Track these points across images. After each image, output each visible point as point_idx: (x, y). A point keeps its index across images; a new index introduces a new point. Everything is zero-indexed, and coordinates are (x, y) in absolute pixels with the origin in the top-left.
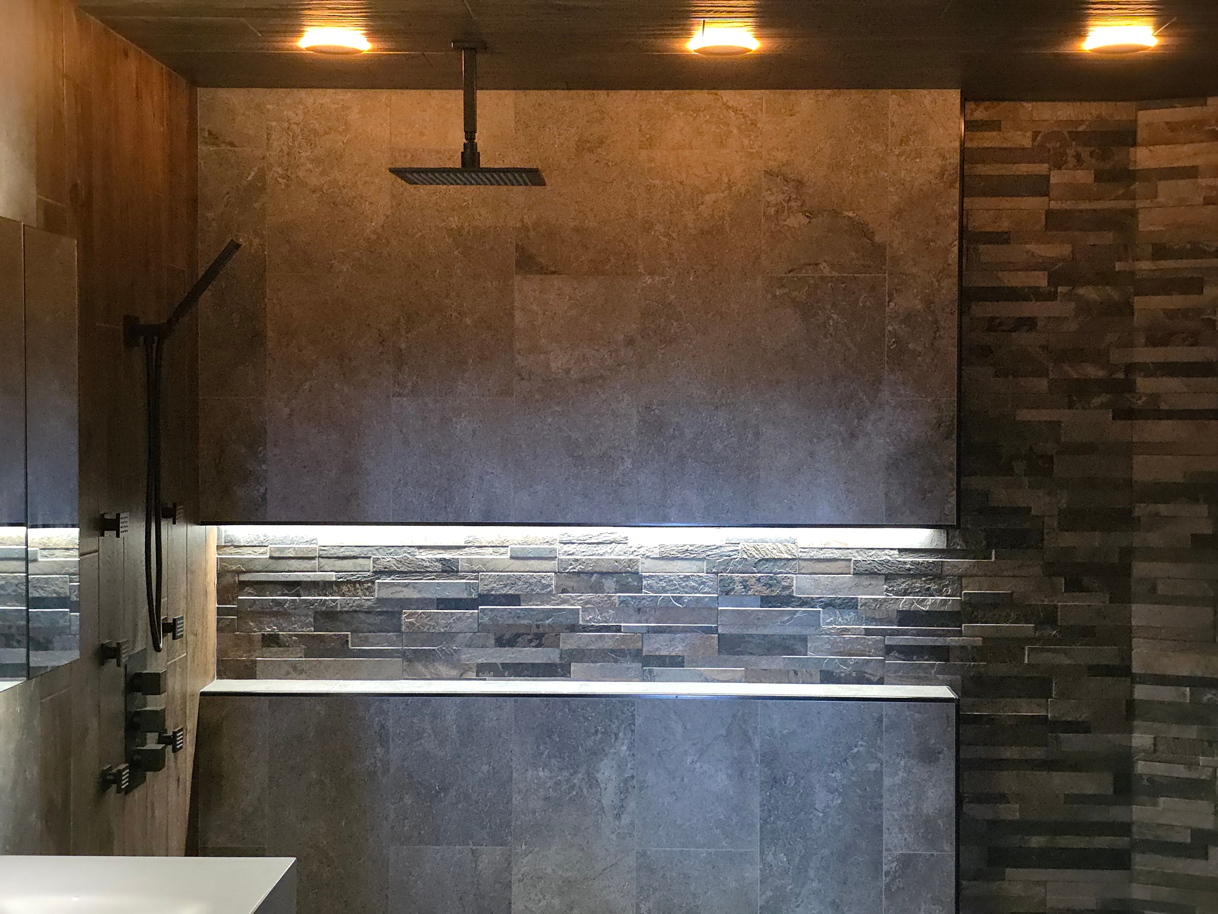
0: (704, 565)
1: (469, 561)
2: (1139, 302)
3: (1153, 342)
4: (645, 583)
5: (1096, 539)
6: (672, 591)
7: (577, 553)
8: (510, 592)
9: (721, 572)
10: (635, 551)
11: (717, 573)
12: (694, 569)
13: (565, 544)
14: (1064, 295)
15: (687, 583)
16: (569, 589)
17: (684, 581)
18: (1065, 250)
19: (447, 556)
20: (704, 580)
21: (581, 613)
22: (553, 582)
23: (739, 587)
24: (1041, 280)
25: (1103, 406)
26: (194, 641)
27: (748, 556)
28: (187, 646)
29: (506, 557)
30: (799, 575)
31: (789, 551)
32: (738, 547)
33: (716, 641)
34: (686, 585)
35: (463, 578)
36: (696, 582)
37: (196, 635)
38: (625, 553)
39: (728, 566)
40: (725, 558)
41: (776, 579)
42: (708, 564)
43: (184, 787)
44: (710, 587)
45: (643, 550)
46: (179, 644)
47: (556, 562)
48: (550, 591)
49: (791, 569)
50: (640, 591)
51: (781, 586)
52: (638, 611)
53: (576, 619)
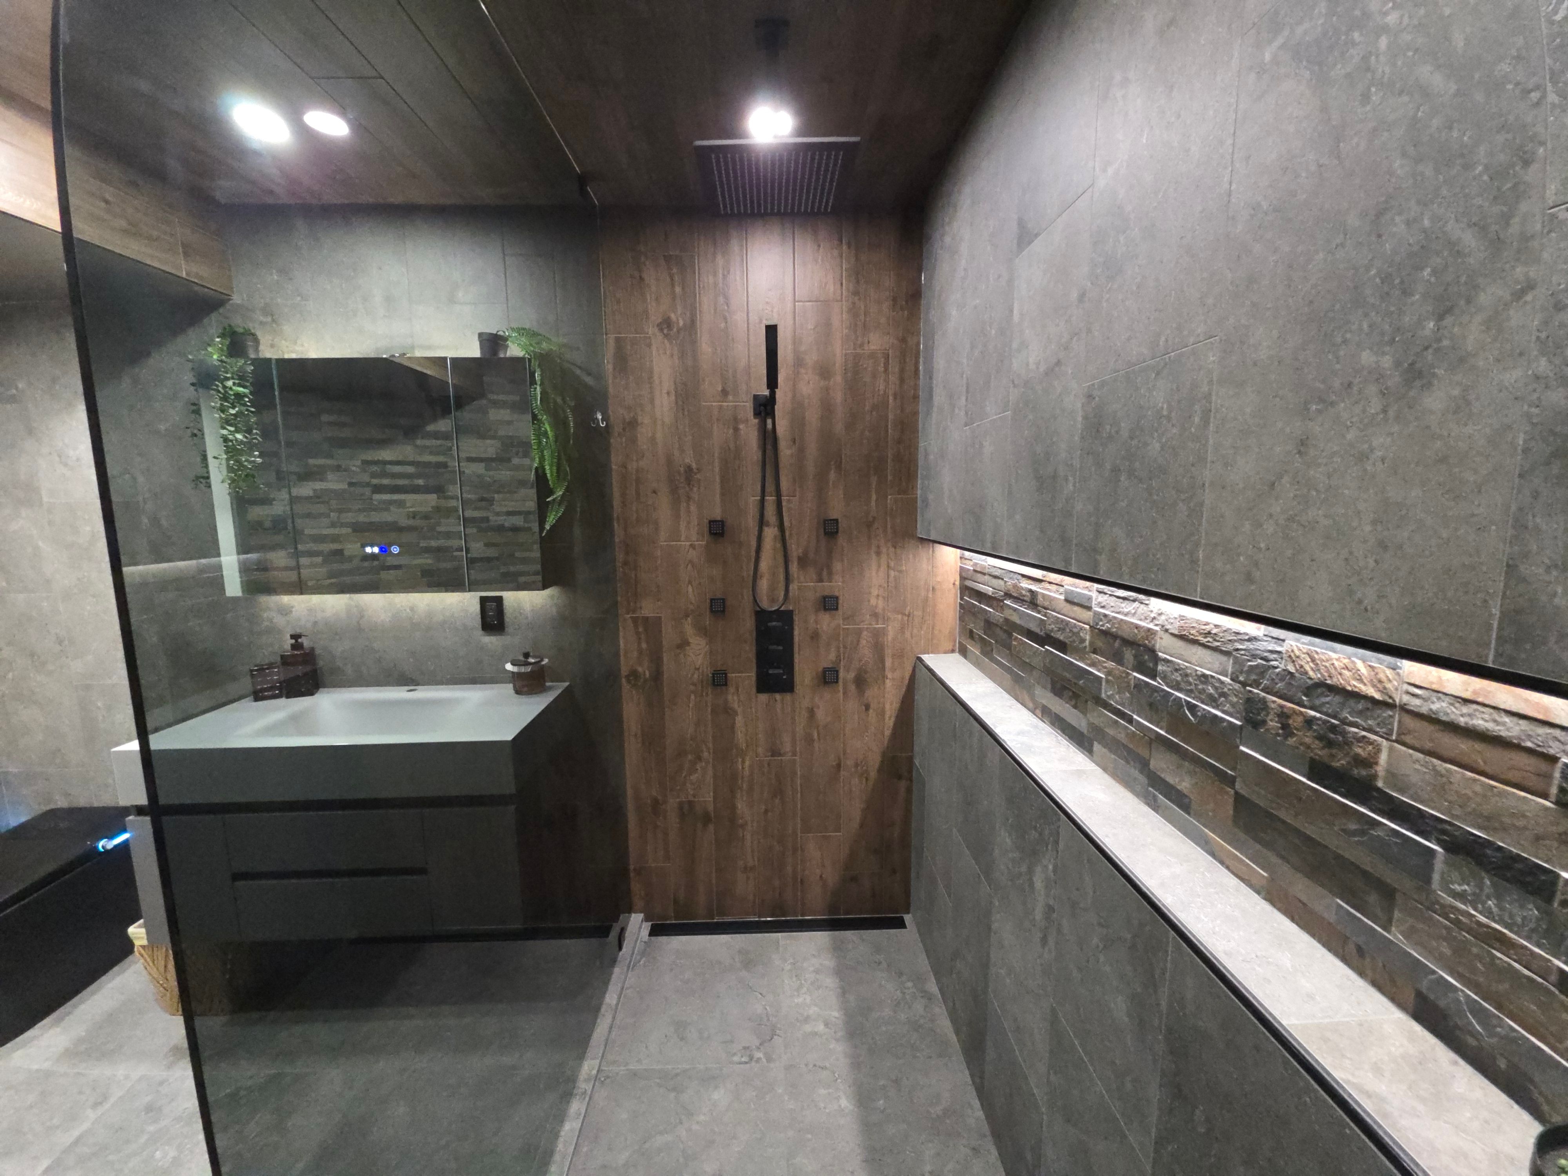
4: (1160, 668)
6: (1188, 692)
7: (1108, 606)
8: (1061, 638)
9: (1251, 686)
10: (1154, 618)
11: (1244, 684)
16: (1099, 651)
17: (1202, 683)
20: (1226, 690)
21: (1104, 683)
22: (1088, 637)
23: (1273, 724)
26: (902, 619)
27: (1297, 670)
28: (886, 620)
29: (1062, 597)
30: (1396, 745)
31: (1378, 683)
32: (1282, 646)
33: (1231, 800)
34: (1204, 690)
35: (1039, 612)
36: (1216, 688)
37: (909, 616)
38: (1146, 619)
39: (1263, 678)
40: (1260, 661)
41: (1344, 733)
42: (1234, 663)
43: (881, 713)
44: (1233, 705)
45: (1163, 617)
46: (868, 617)
47: (1091, 614)
48: (1085, 647)
49: (1378, 724)
50: (1153, 678)
51: (1352, 753)
52: (1151, 705)
53: (1100, 689)
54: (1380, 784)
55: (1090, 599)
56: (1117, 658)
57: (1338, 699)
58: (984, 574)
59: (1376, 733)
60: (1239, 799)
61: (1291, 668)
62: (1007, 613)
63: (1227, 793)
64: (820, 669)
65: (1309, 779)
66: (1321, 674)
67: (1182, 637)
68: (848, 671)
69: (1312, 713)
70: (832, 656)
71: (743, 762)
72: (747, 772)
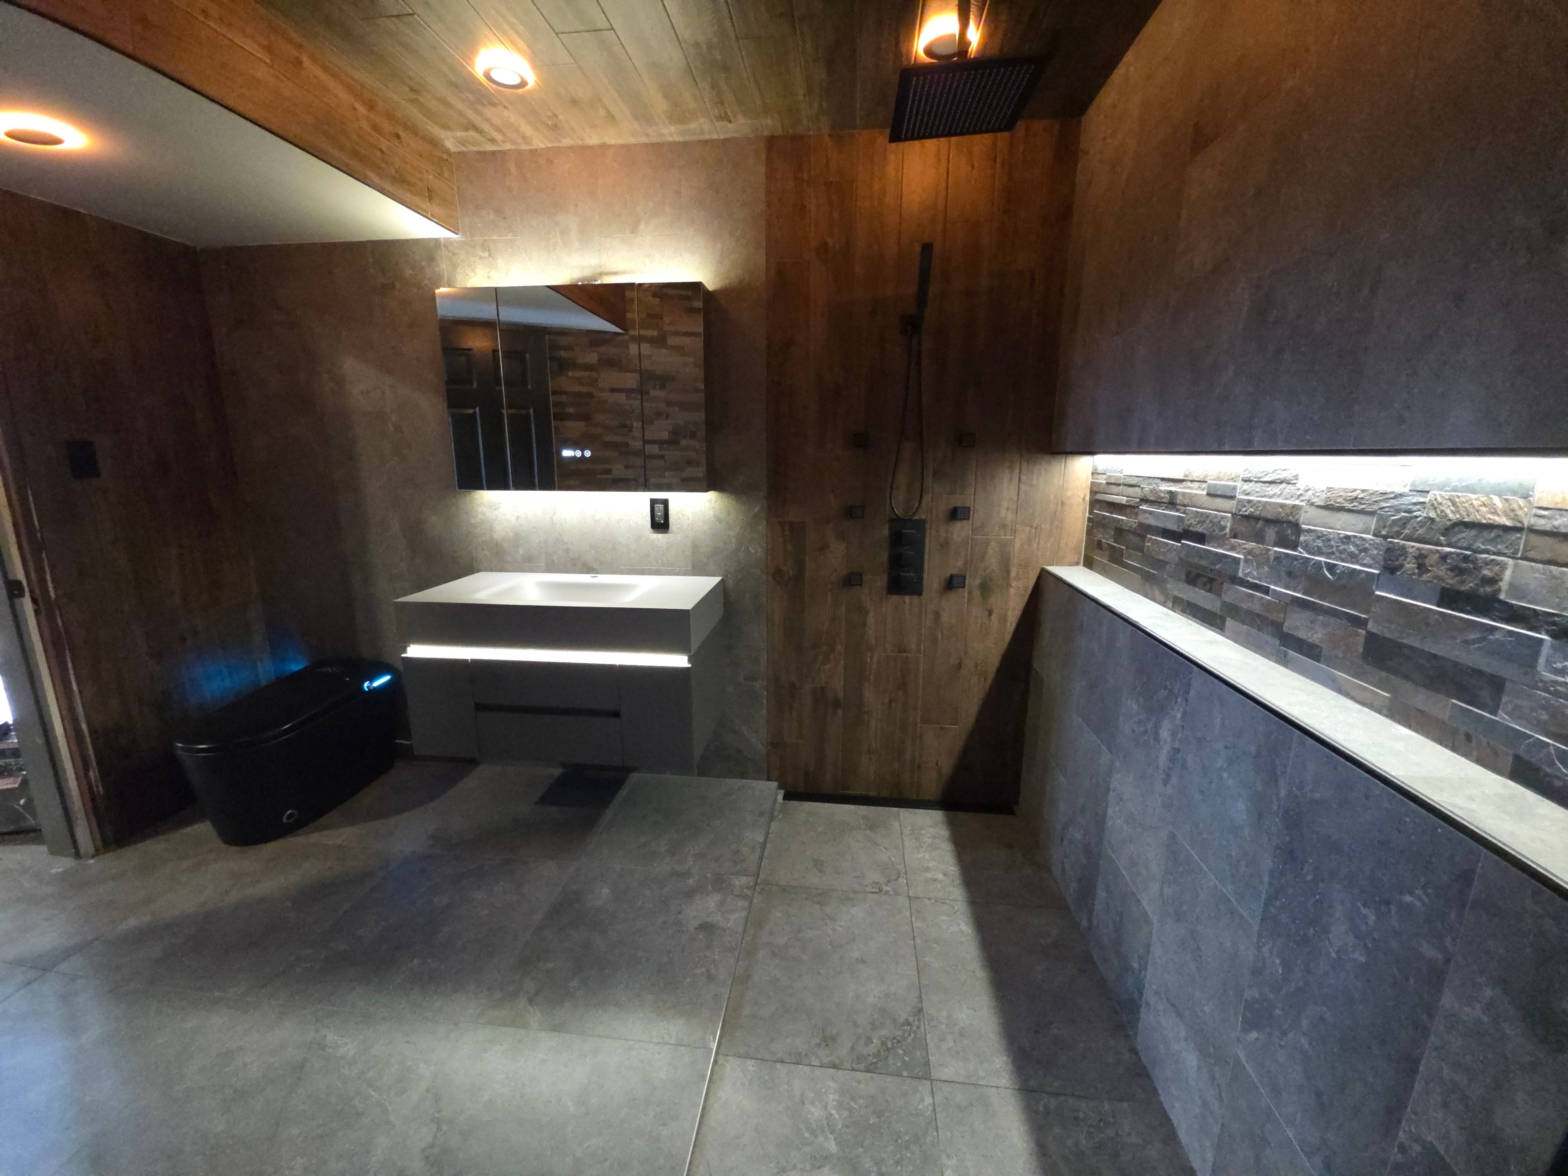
0: (1373, 522)
1: (1184, 494)
4: (1302, 538)
6: (1329, 555)
7: (1253, 494)
8: (1200, 530)
9: (1392, 537)
10: (1301, 495)
11: (1385, 537)
12: (1360, 526)
13: (1245, 481)
15: (1346, 547)
16: (1239, 535)
17: (1343, 543)
19: (1173, 488)
20: (1367, 545)
21: (1242, 563)
22: (1229, 525)
23: (1410, 565)
26: (1030, 531)
27: (1438, 515)
28: (1014, 532)
29: (1205, 492)
30: (1520, 561)
31: (1511, 512)
32: (1426, 497)
33: (1362, 640)
34: (1345, 550)
35: (1178, 510)
36: (1357, 546)
37: (1037, 528)
38: (1292, 497)
39: (1404, 528)
40: (1403, 514)
41: (1474, 561)
42: (1378, 521)
43: (1003, 619)
44: (1373, 558)
45: (1310, 493)
46: (997, 528)
47: (1234, 502)
48: (1226, 534)
49: (1507, 547)
50: (1295, 548)
51: (1480, 576)
52: (1290, 574)
53: (1237, 570)
54: (1502, 596)
55: (1234, 488)
56: (1259, 538)
57: (1473, 532)
58: (1119, 485)
59: (1504, 555)
60: (1371, 637)
61: (1432, 514)
62: (1142, 518)
63: (1358, 635)
64: (948, 575)
65: (1439, 606)
66: (1460, 514)
67: (1327, 507)
68: (975, 578)
69: (1448, 549)
70: (959, 564)
71: (871, 658)
72: (874, 666)
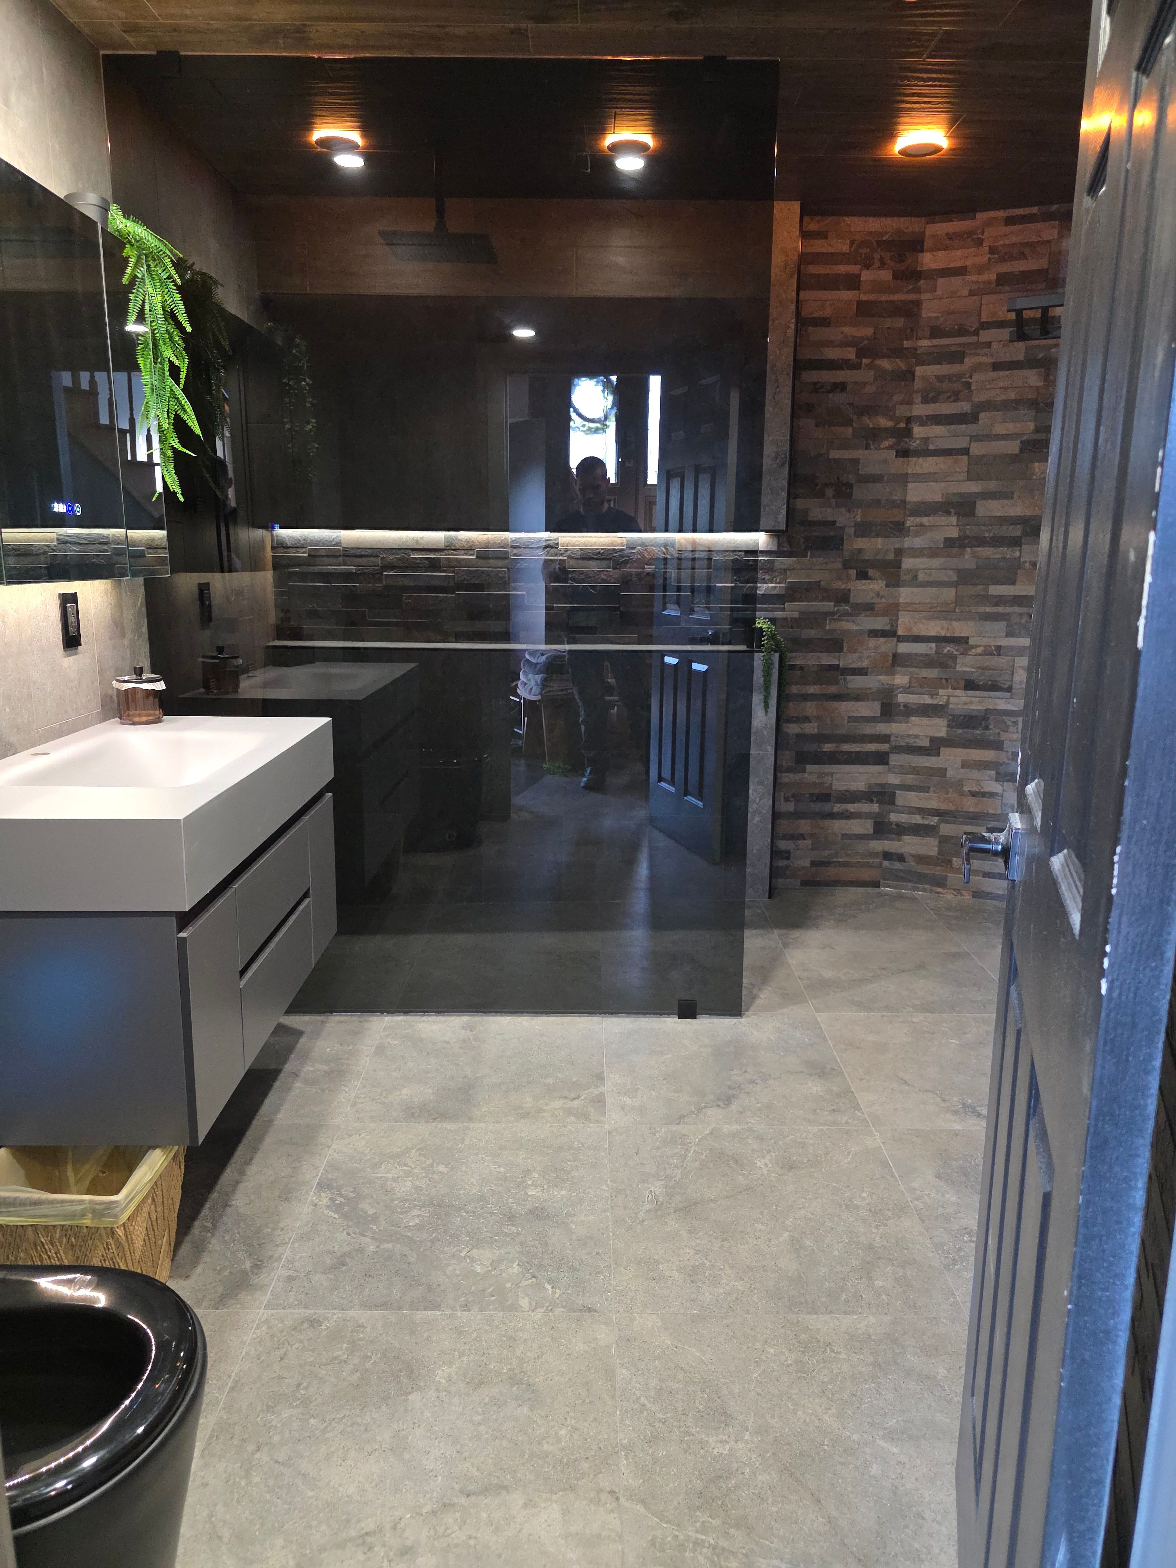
0: (611, 563)
1: (449, 559)
2: (919, 371)
3: (926, 400)
4: (569, 576)
5: (879, 542)
8: (474, 582)
9: (622, 569)
10: (563, 553)
11: (618, 569)
12: (605, 565)
14: (866, 365)
15: (598, 576)
18: (869, 331)
19: (433, 555)
20: (610, 574)
24: (851, 354)
25: (890, 447)
27: (641, 557)
31: (670, 553)
45: (569, 552)
59: (670, 568)
60: (620, 613)
62: (390, 582)
66: (651, 555)
